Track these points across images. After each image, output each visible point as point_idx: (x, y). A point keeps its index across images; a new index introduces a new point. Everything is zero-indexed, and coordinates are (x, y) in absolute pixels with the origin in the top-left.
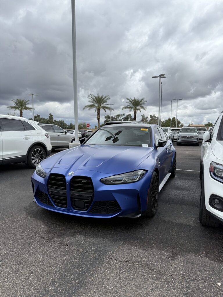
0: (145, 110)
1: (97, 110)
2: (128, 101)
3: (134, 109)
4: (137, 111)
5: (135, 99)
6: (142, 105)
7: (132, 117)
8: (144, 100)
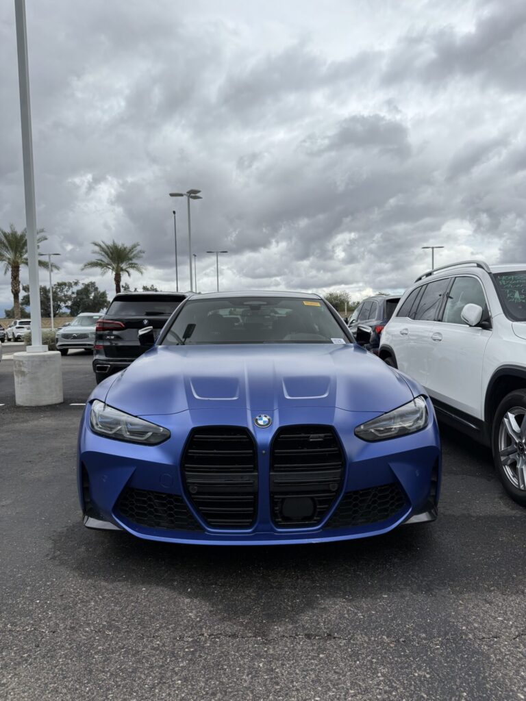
0: (142, 273)
1: (10, 269)
2: (97, 249)
3: (113, 268)
4: (121, 273)
5: (114, 243)
6: (134, 261)
7: (99, 290)
8: (139, 248)
